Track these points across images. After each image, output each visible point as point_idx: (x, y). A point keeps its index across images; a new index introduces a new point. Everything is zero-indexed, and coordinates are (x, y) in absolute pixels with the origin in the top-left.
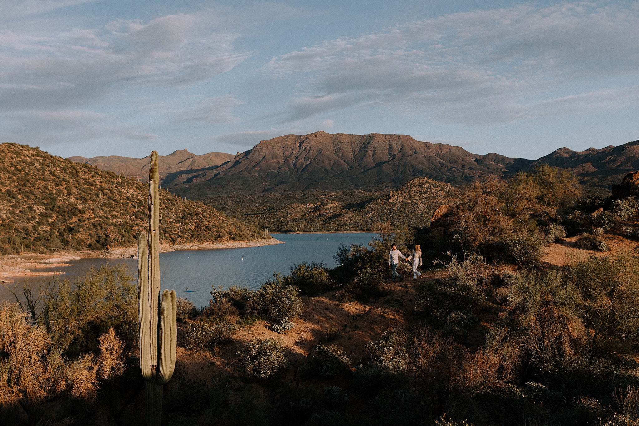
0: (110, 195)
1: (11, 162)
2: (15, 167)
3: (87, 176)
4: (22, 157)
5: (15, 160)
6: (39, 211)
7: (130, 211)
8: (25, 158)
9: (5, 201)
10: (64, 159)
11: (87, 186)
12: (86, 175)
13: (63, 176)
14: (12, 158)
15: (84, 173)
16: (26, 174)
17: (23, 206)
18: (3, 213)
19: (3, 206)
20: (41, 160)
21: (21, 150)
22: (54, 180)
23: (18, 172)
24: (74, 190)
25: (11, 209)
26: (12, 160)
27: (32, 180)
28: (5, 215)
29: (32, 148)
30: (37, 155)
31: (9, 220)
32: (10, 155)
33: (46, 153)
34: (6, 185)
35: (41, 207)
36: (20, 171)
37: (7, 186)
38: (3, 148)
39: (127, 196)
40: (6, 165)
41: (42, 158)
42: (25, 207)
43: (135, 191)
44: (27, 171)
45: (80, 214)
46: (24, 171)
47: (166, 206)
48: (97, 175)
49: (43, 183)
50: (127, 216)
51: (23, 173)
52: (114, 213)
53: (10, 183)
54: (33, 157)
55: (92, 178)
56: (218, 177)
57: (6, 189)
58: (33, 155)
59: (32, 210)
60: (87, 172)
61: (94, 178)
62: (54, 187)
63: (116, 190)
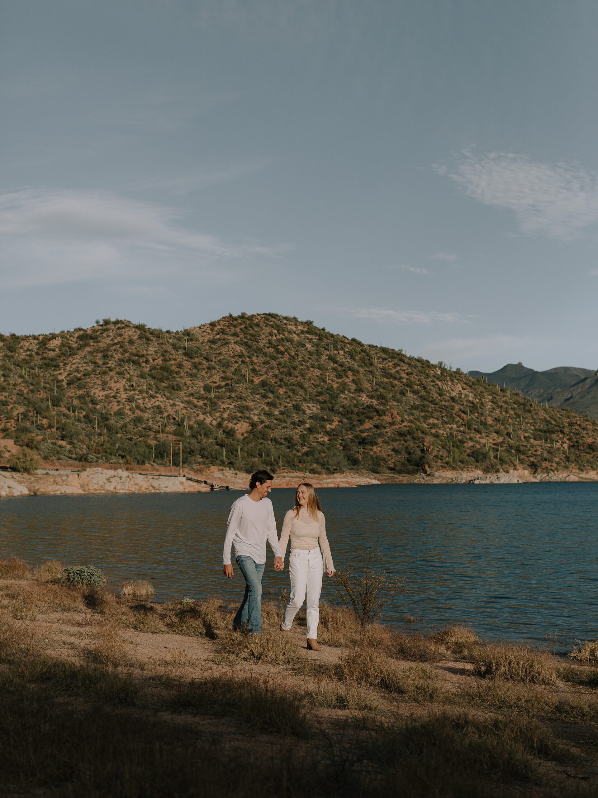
0: (423, 393)
1: (269, 340)
2: (275, 347)
3: (387, 365)
4: (286, 334)
5: (275, 338)
6: (310, 412)
7: (458, 419)
8: (291, 336)
9: (258, 396)
10: (350, 339)
11: (386, 380)
12: (385, 362)
13: (349, 363)
14: (271, 334)
15: (381, 360)
16: (291, 358)
17: (286, 404)
18: (254, 414)
19: (254, 403)
20: (315, 339)
21: (285, 324)
22: (334, 369)
23: (280, 356)
24: (366, 385)
25: (267, 409)
26: (271, 338)
27: (301, 367)
28: (256, 417)
29: (302, 323)
30: (309, 332)
31: (262, 426)
32: (268, 330)
33: (324, 329)
34: (261, 373)
35: (315, 405)
36: (282, 353)
37: (261, 375)
38: (257, 320)
39: (451, 395)
40: (261, 344)
41: (317, 337)
42: (289, 405)
43: (463, 389)
44: (293, 354)
45: (377, 417)
46: (289, 354)
47: (516, 414)
48: (402, 364)
49: (318, 372)
50: (453, 425)
51: (286, 356)
52: (431, 421)
53: (267, 370)
54: (302, 335)
55: (395, 368)
56: (571, 401)
57: (260, 380)
58: (302, 332)
59: (299, 410)
60: (386, 359)
61: (398, 368)
62: (335, 379)
63: (433, 386)
